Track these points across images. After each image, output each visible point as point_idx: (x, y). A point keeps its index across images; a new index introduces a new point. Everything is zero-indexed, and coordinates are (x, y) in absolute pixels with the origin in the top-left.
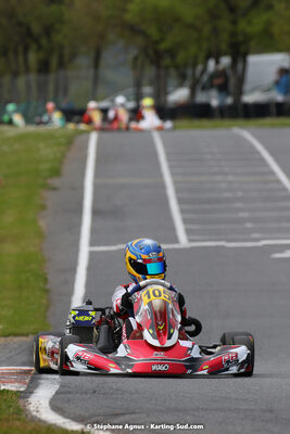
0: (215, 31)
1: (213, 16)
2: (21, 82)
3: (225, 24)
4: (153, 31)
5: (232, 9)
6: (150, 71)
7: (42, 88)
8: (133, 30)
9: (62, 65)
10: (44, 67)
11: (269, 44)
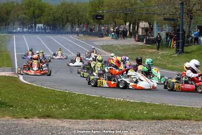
0: (32, 20)
1: (32, 18)
2: (2, 27)
5: (35, 17)
6: (22, 26)
7: (5, 28)
8: (20, 20)
9: (8, 24)
10: (6, 25)
11: (40, 23)
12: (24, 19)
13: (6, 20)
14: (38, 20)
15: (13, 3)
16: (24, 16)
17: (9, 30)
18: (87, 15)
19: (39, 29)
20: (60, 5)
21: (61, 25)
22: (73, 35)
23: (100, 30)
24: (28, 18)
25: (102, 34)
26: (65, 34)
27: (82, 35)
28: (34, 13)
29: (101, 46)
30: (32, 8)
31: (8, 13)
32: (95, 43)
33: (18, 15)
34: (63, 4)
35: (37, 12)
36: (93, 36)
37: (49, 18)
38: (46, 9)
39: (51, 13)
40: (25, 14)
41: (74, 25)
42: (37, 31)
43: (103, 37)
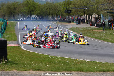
0: (29, 13)
1: (29, 12)
3: (30, 13)
4: (23, 13)
5: (30, 11)
6: (23, 17)
7: (13, 18)
8: (22, 13)
10: (13, 16)
11: (34, 15)
12: (24, 12)
13: (14, 13)
14: (32, 13)
15: (18, 3)
16: (25, 10)
17: (15, 19)
18: (62, 10)
19: (33, 18)
20: (46, 4)
21: (46, 16)
22: (53, 22)
23: (69, 19)
24: (27, 12)
25: (71, 21)
26: (48, 21)
27: (59, 22)
28: (30, 9)
29: (69, 28)
30: (29, 6)
31: (15, 9)
32: (66, 26)
33: (21, 10)
34: (47, 4)
35: (32, 8)
36: (65, 22)
37: (39, 11)
38: (37, 7)
39: (40, 9)
40: (25, 9)
41: (54, 16)
42: (32, 19)
43: (71, 23)
